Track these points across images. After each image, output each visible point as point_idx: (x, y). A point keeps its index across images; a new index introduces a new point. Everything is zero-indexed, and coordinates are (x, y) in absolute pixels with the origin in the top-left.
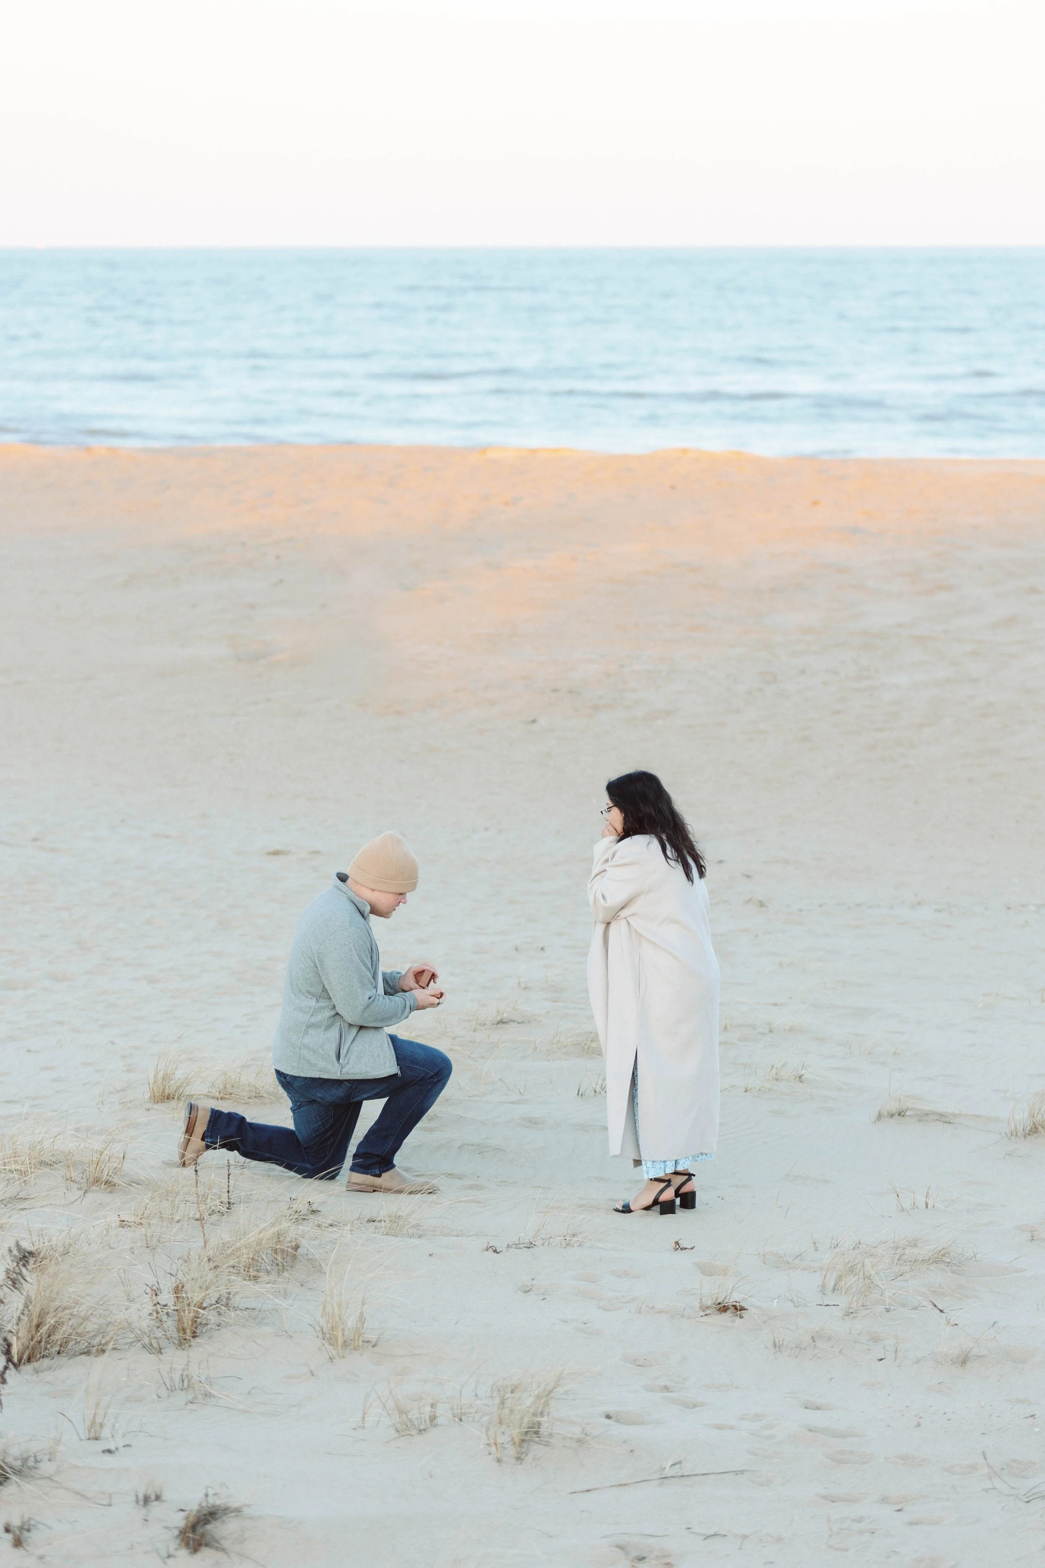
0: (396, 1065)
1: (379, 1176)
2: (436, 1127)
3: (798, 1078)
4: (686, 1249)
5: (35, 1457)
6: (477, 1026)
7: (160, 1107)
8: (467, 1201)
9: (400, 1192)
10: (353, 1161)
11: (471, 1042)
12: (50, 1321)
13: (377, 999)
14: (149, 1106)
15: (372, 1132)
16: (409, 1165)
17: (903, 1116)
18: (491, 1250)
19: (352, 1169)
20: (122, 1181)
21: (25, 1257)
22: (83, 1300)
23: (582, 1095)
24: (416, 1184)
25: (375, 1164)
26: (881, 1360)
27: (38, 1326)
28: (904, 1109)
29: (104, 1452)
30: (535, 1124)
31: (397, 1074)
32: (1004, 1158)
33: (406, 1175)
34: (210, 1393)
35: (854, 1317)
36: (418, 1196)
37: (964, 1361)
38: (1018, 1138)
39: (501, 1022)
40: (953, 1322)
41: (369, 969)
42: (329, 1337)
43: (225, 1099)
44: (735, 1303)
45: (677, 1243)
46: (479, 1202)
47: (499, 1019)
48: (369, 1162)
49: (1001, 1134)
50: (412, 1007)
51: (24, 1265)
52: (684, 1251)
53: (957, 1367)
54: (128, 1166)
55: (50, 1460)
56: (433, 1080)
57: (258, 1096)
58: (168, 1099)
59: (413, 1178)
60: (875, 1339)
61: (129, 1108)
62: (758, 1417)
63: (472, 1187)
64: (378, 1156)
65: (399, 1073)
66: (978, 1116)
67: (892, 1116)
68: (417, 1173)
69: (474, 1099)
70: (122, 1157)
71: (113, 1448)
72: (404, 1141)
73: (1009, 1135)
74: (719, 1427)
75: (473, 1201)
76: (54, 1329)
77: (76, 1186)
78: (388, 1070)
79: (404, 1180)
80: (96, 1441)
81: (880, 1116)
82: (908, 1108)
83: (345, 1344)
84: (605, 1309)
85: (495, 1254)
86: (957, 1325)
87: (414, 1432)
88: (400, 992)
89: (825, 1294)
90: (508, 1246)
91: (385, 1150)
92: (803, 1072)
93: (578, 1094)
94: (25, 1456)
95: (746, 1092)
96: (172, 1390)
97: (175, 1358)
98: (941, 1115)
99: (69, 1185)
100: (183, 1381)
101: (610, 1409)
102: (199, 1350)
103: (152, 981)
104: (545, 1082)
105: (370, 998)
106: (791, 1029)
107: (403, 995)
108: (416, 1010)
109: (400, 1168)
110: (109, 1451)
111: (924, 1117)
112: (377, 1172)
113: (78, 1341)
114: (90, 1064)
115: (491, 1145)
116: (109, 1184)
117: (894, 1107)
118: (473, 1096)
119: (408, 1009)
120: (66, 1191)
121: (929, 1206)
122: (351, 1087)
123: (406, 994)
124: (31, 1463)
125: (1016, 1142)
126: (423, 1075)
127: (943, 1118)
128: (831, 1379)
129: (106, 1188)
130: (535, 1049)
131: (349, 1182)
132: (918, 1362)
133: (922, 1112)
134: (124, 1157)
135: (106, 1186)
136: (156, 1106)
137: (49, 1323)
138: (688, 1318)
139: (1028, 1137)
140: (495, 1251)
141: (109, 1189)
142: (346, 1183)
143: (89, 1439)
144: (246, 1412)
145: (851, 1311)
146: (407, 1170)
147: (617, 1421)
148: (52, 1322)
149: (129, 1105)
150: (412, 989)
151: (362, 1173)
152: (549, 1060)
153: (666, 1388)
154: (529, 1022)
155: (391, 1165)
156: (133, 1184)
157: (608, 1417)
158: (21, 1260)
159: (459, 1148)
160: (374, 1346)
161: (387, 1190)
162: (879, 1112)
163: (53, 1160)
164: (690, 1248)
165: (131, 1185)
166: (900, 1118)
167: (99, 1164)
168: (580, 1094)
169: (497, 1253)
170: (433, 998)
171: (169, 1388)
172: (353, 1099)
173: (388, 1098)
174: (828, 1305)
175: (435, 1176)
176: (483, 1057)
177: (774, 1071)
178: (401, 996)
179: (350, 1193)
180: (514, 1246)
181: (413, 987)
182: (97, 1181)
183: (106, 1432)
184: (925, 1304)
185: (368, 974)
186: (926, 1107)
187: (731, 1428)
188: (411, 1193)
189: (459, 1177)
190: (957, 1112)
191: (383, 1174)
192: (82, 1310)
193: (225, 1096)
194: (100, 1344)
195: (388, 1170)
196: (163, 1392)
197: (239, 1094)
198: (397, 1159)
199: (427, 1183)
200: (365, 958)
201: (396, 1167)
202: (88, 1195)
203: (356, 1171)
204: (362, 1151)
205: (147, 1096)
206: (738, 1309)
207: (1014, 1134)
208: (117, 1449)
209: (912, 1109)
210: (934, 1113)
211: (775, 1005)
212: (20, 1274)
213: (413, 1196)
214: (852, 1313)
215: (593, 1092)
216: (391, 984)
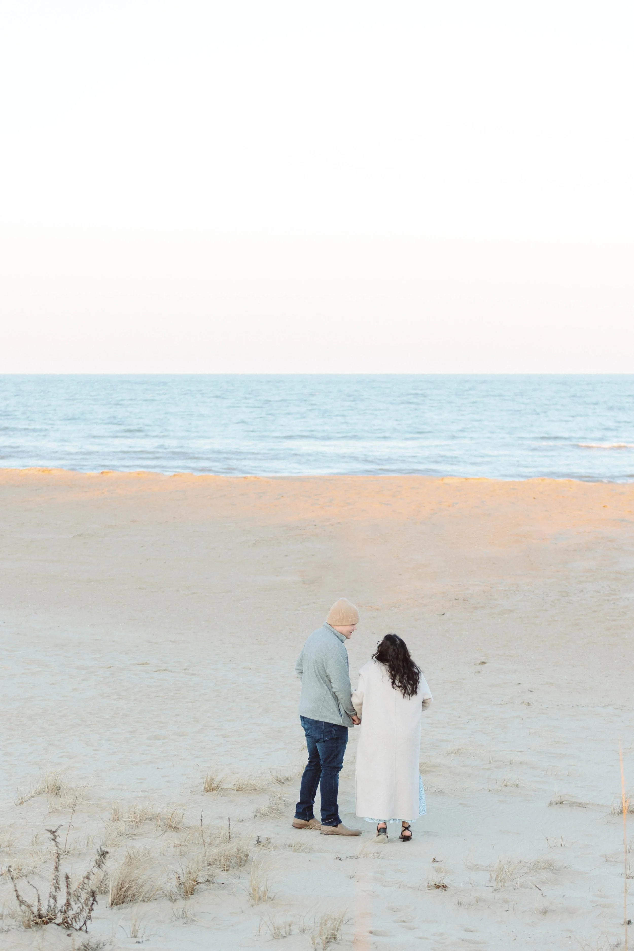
3: (516, 786)
4: (438, 862)
5: (103, 943)
7: (209, 794)
12: (126, 886)
14: (203, 793)
17: (562, 804)
18: (338, 859)
20: (182, 827)
21: (104, 854)
22: (141, 877)
26: (507, 911)
27: (121, 889)
28: (562, 800)
29: (136, 942)
32: (606, 824)
34: (194, 920)
35: (499, 892)
37: (545, 912)
38: (615, 815)
40: (544, 895)
42: (251, 895)
43: (239, 790)
44: (443, 884)
45: (434, 859)
49: (607, 813)
51: (104, 858)
52: (437, 863)
53: (541, 915)
54: (185, 820)
55: (110, 945)
57: (255, 790)
58: (212, 790)
60: (506, 901)
61: (194, 794)
62: (441, 934)
66: (598, 805)
67: (557, 803)
70: (182, 815)
71: (141, 941)
73: (611, 814)
74: (421, 938)
76: (128, 889)
77: (161, 829)
80: (135, 938)
81: (551, 804)
82: (564, 800)
83: (260, 899)
84: (385, 886)
85: (340, 861)
86: (546, 896)
87: (280, 937)
89: (491, 882)
90: (347, 858)
92: (519, 783)
94: (98, 943)
95: (489, 791)
96: (178, 918)
97: (181, 903)
98: (580, 804)
99: (157, 828)
100: (183, 914)
101: (372, 929)
102: (193, 900)
103: (224, 736)
106: (521, 763)
110: (139, 942)
111: (572, 804)
113: (139, 895)
114: (185, 774)
116: (176, 828)
117: (559, 799)
120: (156, 831)
121: (562, 845)
124: (101, 945)
125: (614, 817)
127: (581, 805)
128: (482, 919)
129: (175, 830)
132: (524, 912)
133: (571, 802)
134: (183, 816)
135: (174, 829)
136: (206, 794)
137: (126, 887)
138: (421, 891)
139: (619, 815)
140: (340, 860)
141: (176, 831)
143: (132, 937)
144: (209, 928)
145: (497, 889)
147: (375, 934)
148: (127, 886)
149: (194, 793)
153: (404, 921)
156: (187, 828)
157: (371, 933)
158: (102, 855)
160: (272, 900)
162: (550, 802)
163: (152, 817)
164: (440, 861)
165: (186, 829)
166: (561, 805)
167: (172, 819)
169: (341, 860)
171: (177, 917)
174: (488, 886)
177: (505, 782)
180: (350, 858)
182: (171, 827)
183: (139, 935)
184: (534, 887)
186: (573, 800)
187: (427, 939)
190: (588, 802)
192: (140, 881)
193: (239, 789)
194: (149, 897)
196: (174, 919)
197: (246, 788)
202: (166, 834)
205: (203, 788)
206: (445, 887)
207: (613, 813)
208: (142, 942)
209: (566, 801)
210: (577, 803)
211: (520, 752)
212: (102, 861)
214: (497, 890)
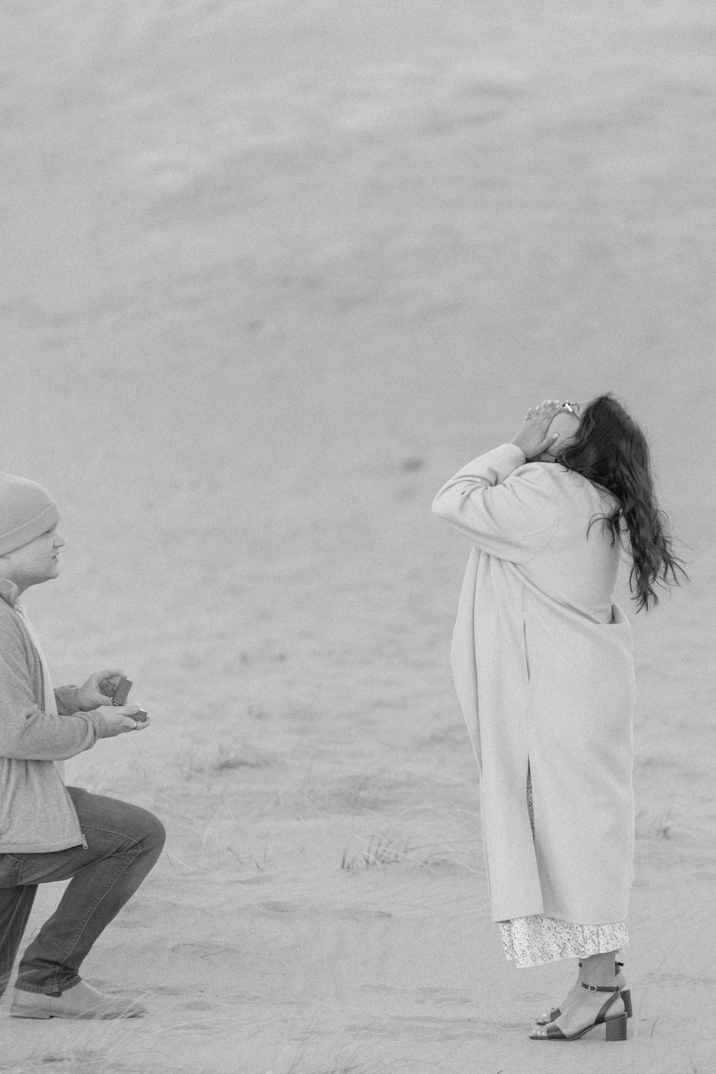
0: (80, 833)
1: (58, 994)
2: (137, 922)
3: (661, 834)
6: (193, 773)
8: (187, 1027)
9: (89, 1016)
10: (20, 972)
11: (183, 795)
13: (40, 718)
15: (49, 928)
16: (101, 978)
19: (19, 985)
23: (348, 867)
24: (112, 1004)
25: (52, 976)
30: (282, 911)
31: (82, 845)
33: (98, 992)
36: (116, 1022)
39: (227, 766)
41: (24, 676)
46: (204, 1028)
47: (223, 760)
48: (45, 974)
50: (98, 731)
56: (135, 851)
59: (108, 996)
63: (192, 1006)
64: (56, 963)
65: (85, 844)
68: (112, 989)
69: (192, 878)
72: (96, 943)
75: (195, 1027)
78: (67, 840)
79: (96, 1000)
88: (78, 711)
91: (65, 955)
92: (669, 824)
93: (343, 867)
104: (293, 851)
105: (28, 717)
107: (83, 714)
108: (104, 737)
109: (88, 981)
112: (56, 989)
115: (218, 944)
118: (191, 874)
119: (91, 734)
122: (17, 862)
123: (89, 713)
126: (121, 843)
130: (277, 803)
131: (14, 1004)
142: (10, 1006)
146: (99, 984)
150: (99, 705)
151: (33, 991)
152: (298, 819)
154: (267, 763)
155: (75, 979)
159: (173, 950)
161: (72, 1015)
168: (346, 865)
170: (129, 718)
172: (21, 880)
173: (69, 881)
175: (139, 992)
176: (202, 818)
178: (80, 716)
179: (16, 1021)
181: (100, 701)
185: (23, 682)
188: (106, 1017)
189: (175, 992)
191: (64, 993)
195: (71, 986)
198: (83, 970)
199: (129, 1002)
200: (19, 665)
201: (82, 981)
203: (25, 989)
204: (33, 956)
213: (107, 1022)
215: (364, 862)
216: (64, 701)
